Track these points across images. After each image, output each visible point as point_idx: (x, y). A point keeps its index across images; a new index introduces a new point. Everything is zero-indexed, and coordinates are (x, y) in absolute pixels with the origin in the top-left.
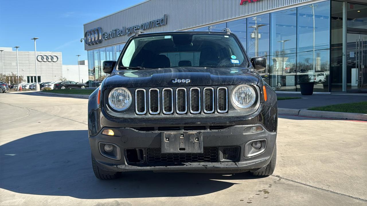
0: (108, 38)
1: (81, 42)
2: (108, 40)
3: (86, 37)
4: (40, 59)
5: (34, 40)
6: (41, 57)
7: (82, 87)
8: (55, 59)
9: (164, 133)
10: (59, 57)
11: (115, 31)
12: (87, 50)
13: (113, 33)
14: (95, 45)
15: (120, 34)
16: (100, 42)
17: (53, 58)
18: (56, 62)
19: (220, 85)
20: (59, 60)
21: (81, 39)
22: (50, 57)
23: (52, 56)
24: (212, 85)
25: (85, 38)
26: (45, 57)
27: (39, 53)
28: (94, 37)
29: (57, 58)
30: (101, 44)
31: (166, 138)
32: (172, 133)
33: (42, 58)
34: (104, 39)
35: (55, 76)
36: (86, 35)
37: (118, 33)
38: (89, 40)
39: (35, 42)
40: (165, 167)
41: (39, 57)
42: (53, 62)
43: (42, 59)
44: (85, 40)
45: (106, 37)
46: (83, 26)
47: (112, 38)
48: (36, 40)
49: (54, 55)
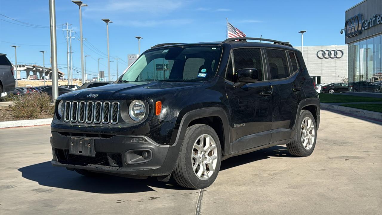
0: (368, 27)
1: (342, 33)
2: (368, 30)
3: (346, 27)
4: (320, 55)
5: (301, 33)
6: (322, 52)
7: (330, 92)
8: (339, 54)
9: (71, 137)
10: (344, 52)
11: (375, 17)
12: (348, 44)
13: (373, 20)
14: (355, 38)
15: (380, 21)
16: (360, 32)
17: (337, 53)
18: (341, 58)
19: (114, 100)
20: (344, 55)
21: (341, 30)
22: (334, 52)
23: (336, 50)
24: (109, 100)
25: (345, 29)
26: (327, 53)
27: (320, 48)
28: (354, 27)
29: (341, 53)
30: (361, 35)
31: (72, 142)
32: (75, 138)
33: (324, 53)
34: (364, 29)
35: (338, 76)
36: (346, 25)
37: (378, 20)
38: (349, 31)
39: (302, 36)
40: (74, 165)
41: (319, 52)
42: (336, 59)
43: (323, 55)
44: (345, 31)
45: (366, 27)
46: (345, 13)
47: (372, 26)
48: (303, 33)
49: (338, 50)
